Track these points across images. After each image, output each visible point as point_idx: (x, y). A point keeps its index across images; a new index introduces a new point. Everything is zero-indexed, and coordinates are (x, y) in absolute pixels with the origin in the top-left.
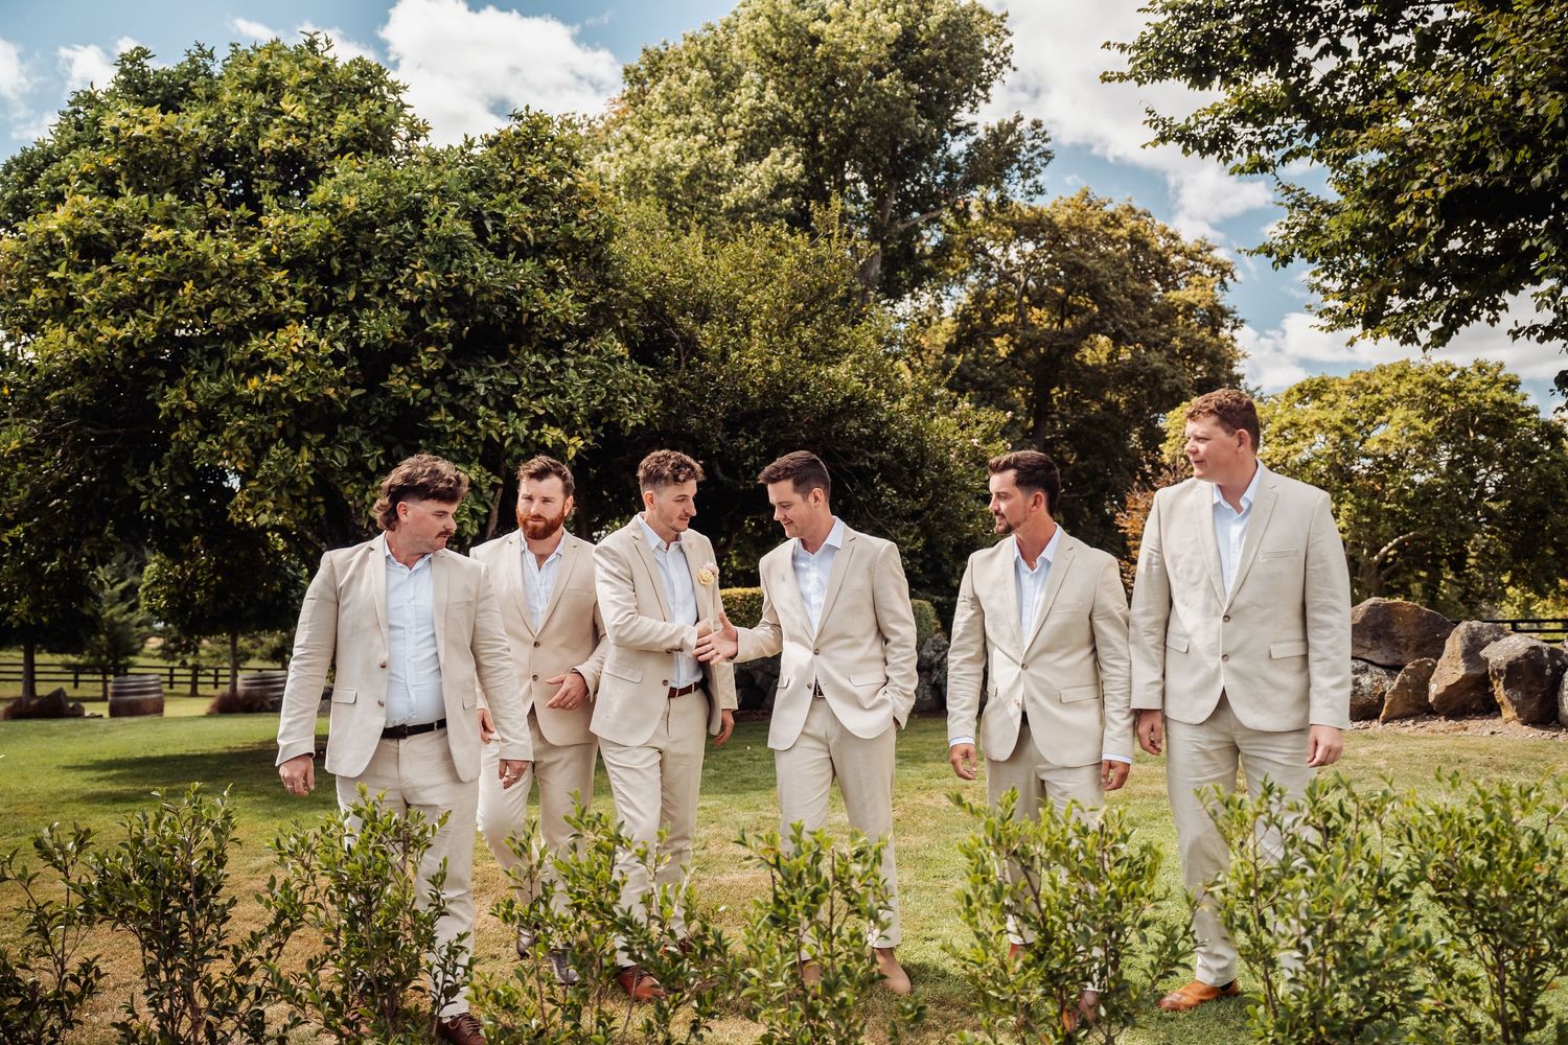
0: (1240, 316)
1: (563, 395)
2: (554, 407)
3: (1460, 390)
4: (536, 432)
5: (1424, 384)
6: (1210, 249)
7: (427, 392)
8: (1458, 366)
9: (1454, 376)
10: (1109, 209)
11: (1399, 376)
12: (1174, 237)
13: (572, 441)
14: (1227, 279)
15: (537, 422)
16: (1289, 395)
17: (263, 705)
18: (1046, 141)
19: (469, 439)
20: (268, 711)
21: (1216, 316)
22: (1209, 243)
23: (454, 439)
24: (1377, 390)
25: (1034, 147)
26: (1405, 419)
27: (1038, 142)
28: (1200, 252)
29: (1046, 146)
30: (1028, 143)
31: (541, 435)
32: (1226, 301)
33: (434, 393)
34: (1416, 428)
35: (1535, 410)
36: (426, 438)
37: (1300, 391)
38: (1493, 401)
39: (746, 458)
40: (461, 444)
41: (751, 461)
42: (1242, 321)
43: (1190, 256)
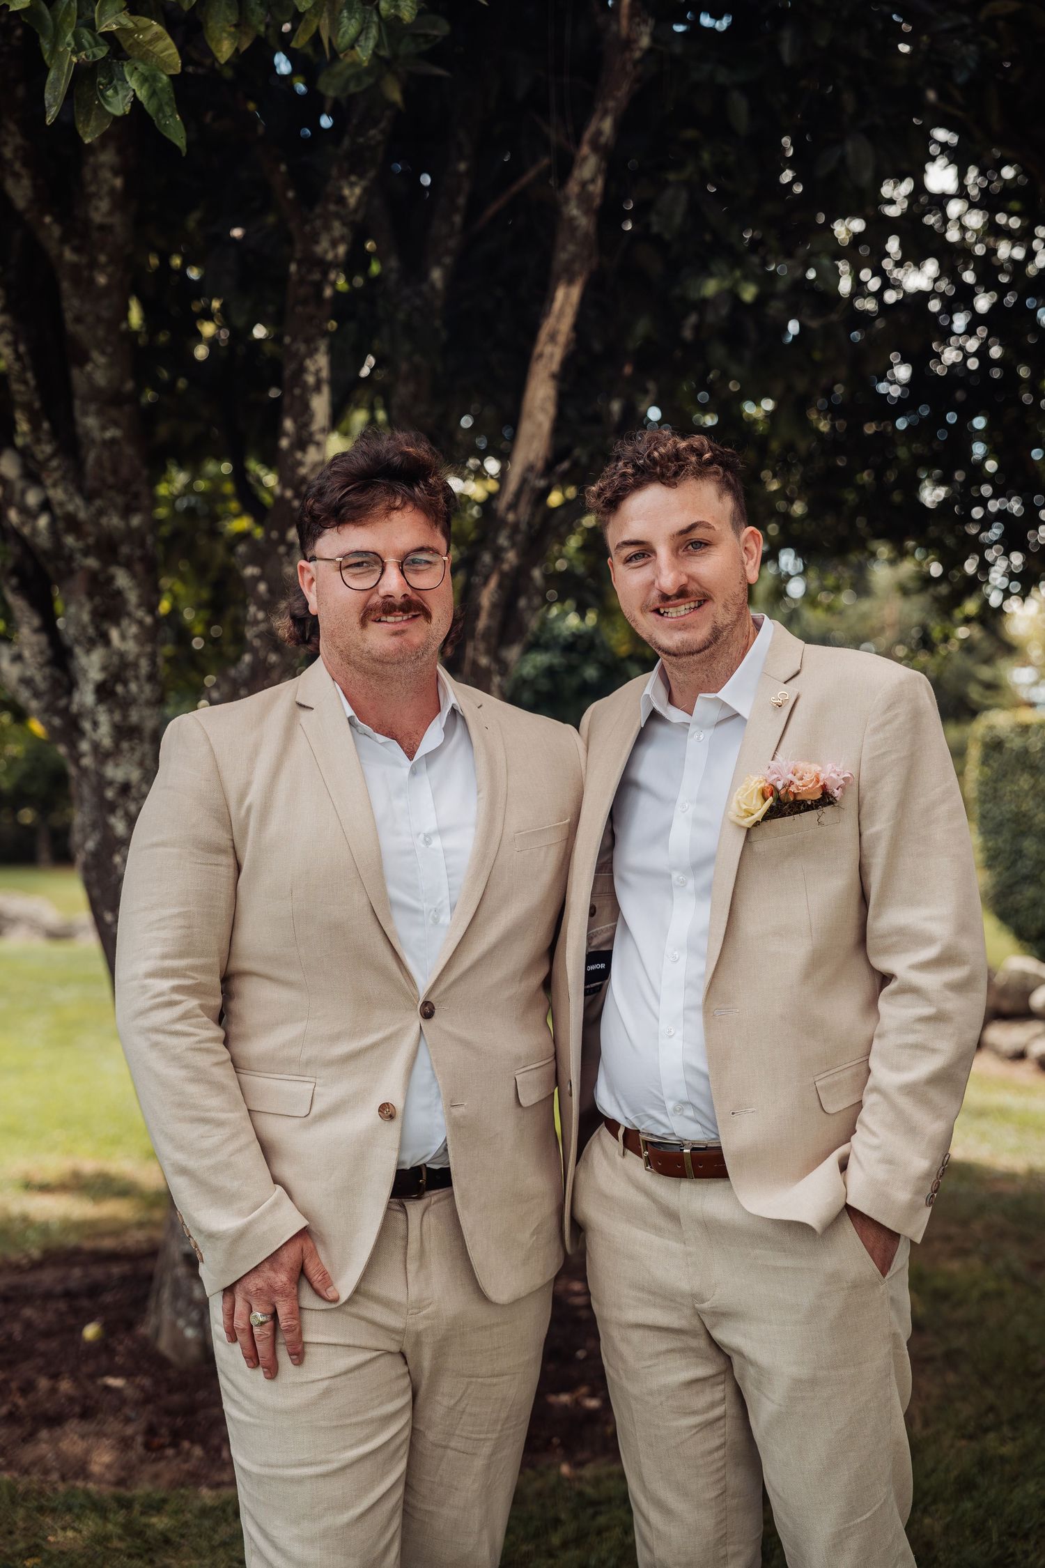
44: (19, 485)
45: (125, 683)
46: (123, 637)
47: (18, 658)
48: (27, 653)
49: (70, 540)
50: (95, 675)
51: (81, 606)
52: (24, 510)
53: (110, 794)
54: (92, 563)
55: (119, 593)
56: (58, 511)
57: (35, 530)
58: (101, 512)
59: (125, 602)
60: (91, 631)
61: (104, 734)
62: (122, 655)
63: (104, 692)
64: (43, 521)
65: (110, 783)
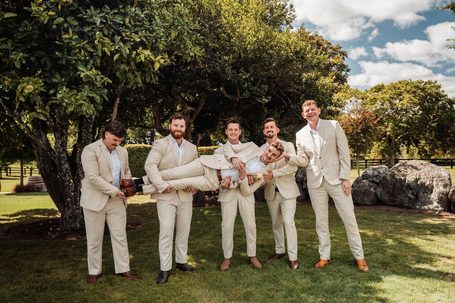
0: (349, 68)
1: (151, 32)
2: (146, 37)
3: (425, 89)
4: (134, 52)
5: (414, 87)
6: (340, 48)
7: (61, 20)
8: (424, 81)
9: (423, 84)
10: (311, 35)
11: (407, 84)
12: (329, 44)
13: (157, 59)
14: (345, 57)
15: (135, 47)
16: (372, 89)
17: (33, 189)
18: (294, 12)
19: (91, 55)
20: (35, 191)
21: (342, 67)
22: (340, 46)
23: (80, 53)
24: (399, 88)
25: (290, 14)
26: (409, 97)
27: (292, 12)
28: (337, 48)
29: (294, 13)
30: (289, 13)
31: (138, 54)
32: (345, 63)
33: (66, 21)
34: (412, 100)
35: (446, 95)
36: (61, 51)
37: (375, 88)
38: (435, 92)
39: (244, 84)
40: (85, 57)
41: (246, 85)
42: (350, 69)
43: (334, 50)
44: (50, 119)
45: (64, 144)
46: (63, 138)
47: (42, 141)
48: (43, 140)
49: (58, 126)
50: (60, 143)
51: (59, 134)
52: (50, 122)
53: (61, 158)
54: (60, 129)
55: (64, 132)
56: (57, 122)
57: (52, 124)
58: (62, 122)
59: (64, 134)
60: (60, 137)
61: (61, 150)
62: (63, 140)
63: (61, 145)
64: (53, 123)
65: (62, 157)
